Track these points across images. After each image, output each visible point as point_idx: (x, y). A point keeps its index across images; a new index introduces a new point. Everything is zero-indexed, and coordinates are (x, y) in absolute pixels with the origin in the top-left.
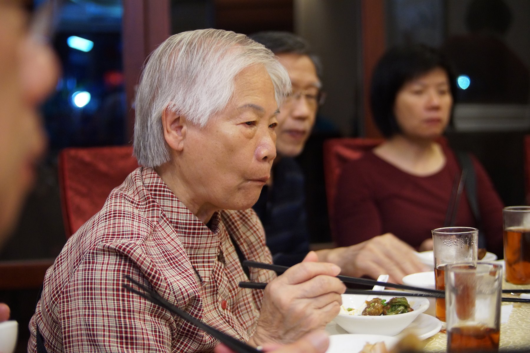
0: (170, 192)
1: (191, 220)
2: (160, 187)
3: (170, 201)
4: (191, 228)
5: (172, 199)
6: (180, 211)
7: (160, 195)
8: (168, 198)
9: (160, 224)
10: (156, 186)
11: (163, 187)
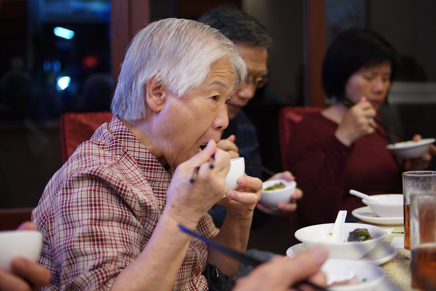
0: (133, 136)
1: (150, 158)
2: (125, 131)
3: (133, 143)
4: (149, 164)
5: (135, 141)
6: (141, 151)
7: (125, 138)
8: (132, 140)
9: (122, 160)
10: (122, 131)
11: (127, 132)
